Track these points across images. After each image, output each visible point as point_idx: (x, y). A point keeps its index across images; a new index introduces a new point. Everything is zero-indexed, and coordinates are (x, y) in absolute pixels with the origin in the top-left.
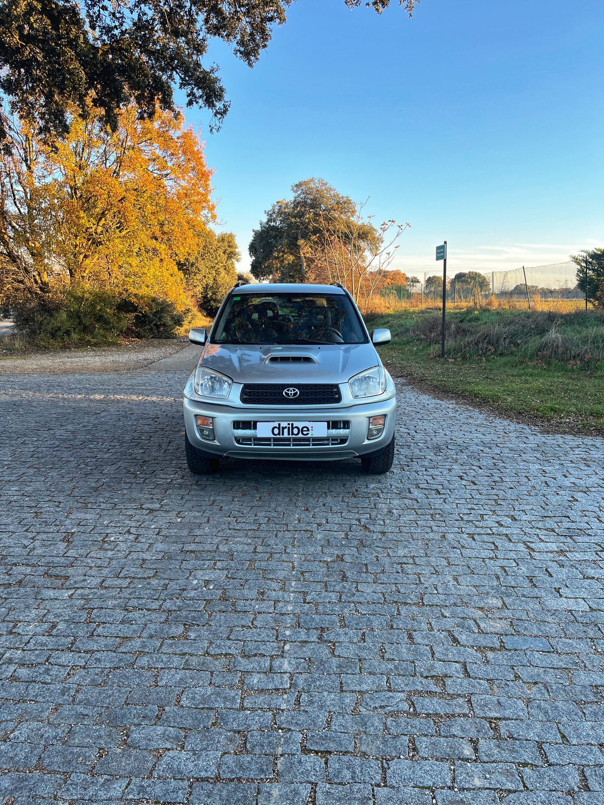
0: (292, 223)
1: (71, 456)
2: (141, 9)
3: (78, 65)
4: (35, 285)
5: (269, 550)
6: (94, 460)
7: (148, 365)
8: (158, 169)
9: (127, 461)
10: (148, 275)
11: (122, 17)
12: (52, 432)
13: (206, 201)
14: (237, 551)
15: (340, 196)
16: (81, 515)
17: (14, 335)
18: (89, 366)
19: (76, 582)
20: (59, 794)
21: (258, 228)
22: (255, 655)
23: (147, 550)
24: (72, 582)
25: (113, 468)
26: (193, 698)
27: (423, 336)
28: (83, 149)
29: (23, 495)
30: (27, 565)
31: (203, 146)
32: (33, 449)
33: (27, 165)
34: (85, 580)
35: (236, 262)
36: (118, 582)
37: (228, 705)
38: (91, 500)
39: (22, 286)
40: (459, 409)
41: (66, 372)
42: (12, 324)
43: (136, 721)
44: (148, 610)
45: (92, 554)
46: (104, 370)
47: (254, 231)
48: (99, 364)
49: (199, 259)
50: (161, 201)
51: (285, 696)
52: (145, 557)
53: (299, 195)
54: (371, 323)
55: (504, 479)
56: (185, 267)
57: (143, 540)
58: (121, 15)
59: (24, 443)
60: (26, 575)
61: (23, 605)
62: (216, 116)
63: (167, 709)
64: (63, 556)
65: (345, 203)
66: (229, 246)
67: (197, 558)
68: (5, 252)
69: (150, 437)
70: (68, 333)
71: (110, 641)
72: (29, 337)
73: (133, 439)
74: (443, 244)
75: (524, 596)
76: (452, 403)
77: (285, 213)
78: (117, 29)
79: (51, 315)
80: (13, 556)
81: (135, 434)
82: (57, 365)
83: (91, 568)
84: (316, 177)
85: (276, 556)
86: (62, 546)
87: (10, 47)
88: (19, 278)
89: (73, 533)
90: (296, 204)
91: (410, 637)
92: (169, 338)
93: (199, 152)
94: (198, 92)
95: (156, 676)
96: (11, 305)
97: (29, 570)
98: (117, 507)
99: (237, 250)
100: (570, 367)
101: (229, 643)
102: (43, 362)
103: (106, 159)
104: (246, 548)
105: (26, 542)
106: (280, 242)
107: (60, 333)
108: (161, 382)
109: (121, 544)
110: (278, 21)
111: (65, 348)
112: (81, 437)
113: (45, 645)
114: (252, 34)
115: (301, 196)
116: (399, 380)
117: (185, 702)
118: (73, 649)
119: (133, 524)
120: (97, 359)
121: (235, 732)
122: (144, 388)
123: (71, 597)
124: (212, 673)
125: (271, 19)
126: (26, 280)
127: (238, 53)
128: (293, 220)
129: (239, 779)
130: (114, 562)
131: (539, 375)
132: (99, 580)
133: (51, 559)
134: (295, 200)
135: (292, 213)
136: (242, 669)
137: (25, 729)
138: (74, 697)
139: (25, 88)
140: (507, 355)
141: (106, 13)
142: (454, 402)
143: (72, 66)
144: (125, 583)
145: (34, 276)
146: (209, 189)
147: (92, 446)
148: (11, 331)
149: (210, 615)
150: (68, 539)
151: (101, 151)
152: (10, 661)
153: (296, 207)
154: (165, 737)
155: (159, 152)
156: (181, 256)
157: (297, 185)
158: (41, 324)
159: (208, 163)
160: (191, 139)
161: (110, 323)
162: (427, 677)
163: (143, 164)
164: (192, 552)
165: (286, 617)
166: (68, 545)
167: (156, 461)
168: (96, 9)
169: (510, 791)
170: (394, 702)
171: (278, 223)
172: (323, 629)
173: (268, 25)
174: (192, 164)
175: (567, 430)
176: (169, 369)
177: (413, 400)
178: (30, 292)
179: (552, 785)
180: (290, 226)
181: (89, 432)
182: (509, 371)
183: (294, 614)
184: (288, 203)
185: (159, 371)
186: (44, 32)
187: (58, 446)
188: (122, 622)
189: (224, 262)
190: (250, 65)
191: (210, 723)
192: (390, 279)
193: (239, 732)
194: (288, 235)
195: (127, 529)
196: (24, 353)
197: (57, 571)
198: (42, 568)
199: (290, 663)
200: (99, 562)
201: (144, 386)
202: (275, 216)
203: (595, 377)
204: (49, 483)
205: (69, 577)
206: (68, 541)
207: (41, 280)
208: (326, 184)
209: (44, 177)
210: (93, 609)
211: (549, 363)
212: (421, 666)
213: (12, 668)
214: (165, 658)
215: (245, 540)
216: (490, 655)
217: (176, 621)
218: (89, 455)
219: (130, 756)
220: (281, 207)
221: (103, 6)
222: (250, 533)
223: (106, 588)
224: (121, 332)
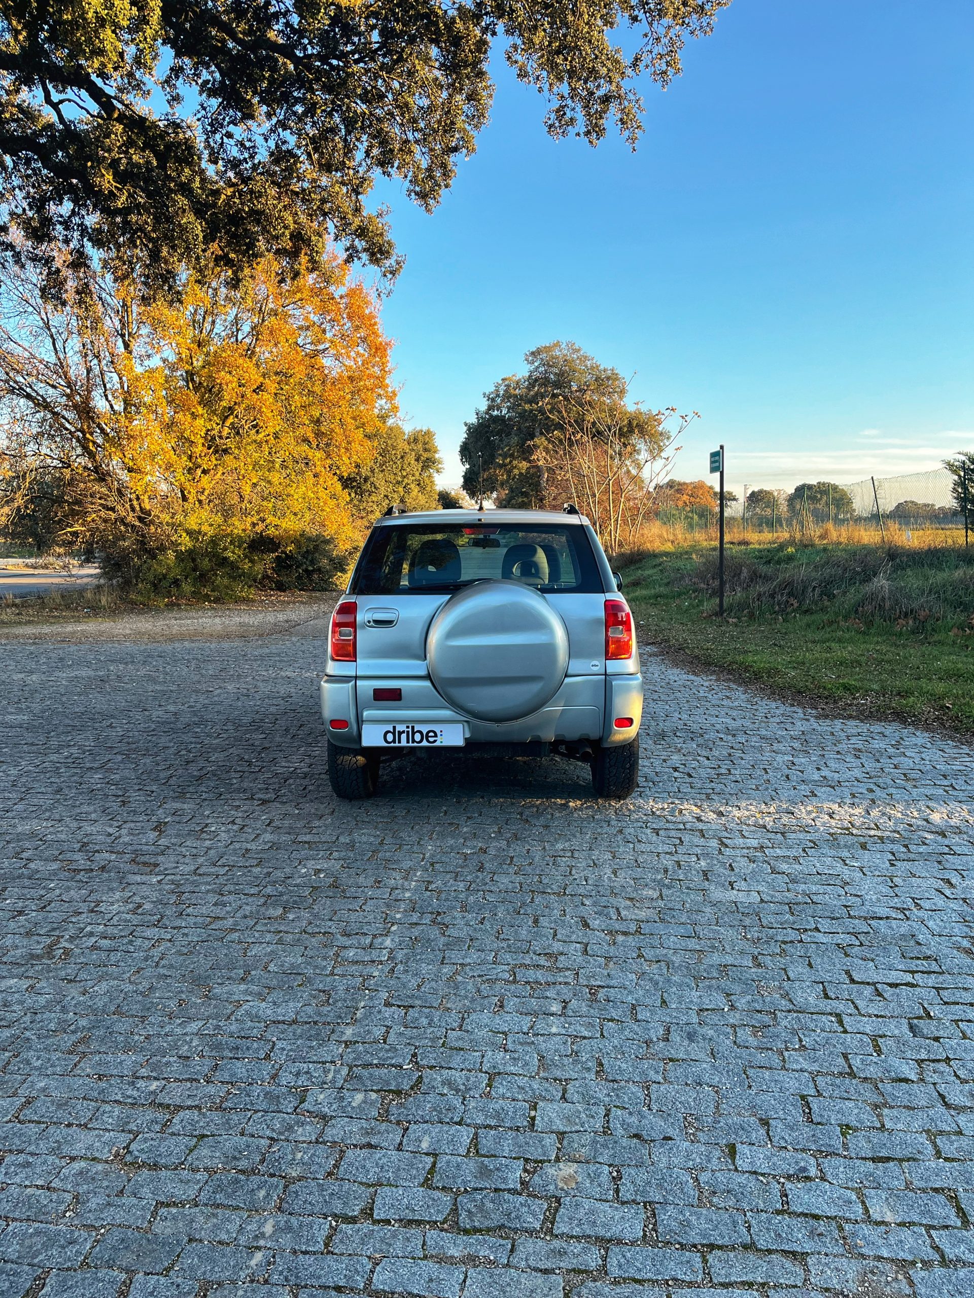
0: (526, 411)
1: (170, 742)
2: (279, 135)
3: (192, 218)
4: (131, 514)
5: (398, 842)
6: (199, 746)
7: (289, 629)
8: (311, 343)
9: (241, 747)
10: (296, 497)
11: (254, 147)
12: (147, 713)
13: (384, 387)
14: (360, 842)
15: (602, 367)
16: (177, 805)
17: (99, 587)
18: (205, 631)
19: (166, 869)
20: (136, 1030)
21: (473, 420)
22: (357, 934)
23: (253, 840)
24: (162, 869)
25: (222, 756)
26: (282, 966)
27: (702, 585)
28: (204, 318)
29: (108, 783)
30: (112, 852)
31: (378, 307)
32: (122, 733)
33: (124, 342)
34: (177, 867)
35: (435, 475)
36: (213, 870)
37: (318, 971)
38: (191, 789)
39: (113, 516)
40: (716, 688)
41: (171, 639)
42: (98, 571)
43: (219, 981)
44: (245, 894)
45: (188, 843)
46: (226, 636)
47: (466, 424)
48: (219, 628)
49: (377, 470)
50: (315, 389)
51: (380, 967)
52: (249, 847)
53: (537, 367)
54: (637, 566)
55: (733, 771)
56: (354, 484)
57: (250, 830)
58: (252, 144)
59: (110, 726)
60: (110, 861)
61: (106, 888)
62: (385, 276)
63: (253, 973)
64: (153, 844)
65: (608, 378)
66: (426, 450)
67: (310, 849)
68: (90, 465)
69: (277, 719)
70: (176, 583)
71: (200, 920)
72: (122, 589)
73: (253, 722)
74: (718, 449)
75: (688, 888)
76: (710, 680)
77: (516, 396)
78: (247, 163)
79: (154, 557)
80: (96, 844)
81: (257, 716)
82: (158, 630)
83: (185, 856)
84: (564, 341)
85: (405, 847)
86: (153, 835)
87: (100, 190)
88: (109, 504)
89: (166, 823)
90: (533, 382)
91: (536, 921)
92: (326, 590)
93: (371, 317)
94: (360, 244)
95: (246, 949)
96: (97, 543)
97: (113, 857)
98: (222, 797)
99: (437, 456)
100: (898, 629)
101: (330, 923)
102: (139, 625)
103: (238, 330)
104: (372, 839)
105: (111, 830)
106: (506, 441)
107: (165, 584)
108: (303, 652)
109: (223, 834)
110: (464, 151)
111: (171, 606)
112: (185, 719)
113: (129, 921)
114: (429, 169)
115: (541, 369)
116: (648, 649)
117: (272, 967)
118: (160, 925)
119: (240, 815)
120: (217, 620)
121: (320, 991)
122: (277, 658)
123: (159, 882)
124: (306, 948)
125: (455, 149)
126: (118, 507)
127: (413, 194)
128: (527, 407)
129: (315, 1023)
130: (212, 852)
131: (851, 641)
132: (193, 868)
133: (140, 847)
134: (530, 376)
135: (526, 396)
136: (339, 944)
137: (104, 986)
138: (157, 963)
139: (121, 239)
140: (816, 612)
141: (232, 142)
142: (714, 677)
143: (184, 220)
144: (222, 871)
145: (131, 500)
146: (387, 369)
147: (198, 730)
148: (95, 582)
149: (314, 900)
150: (159, 828)
151: (231, 318)
152: (91, 934)
153: (532, 386)
154: (246, 992)
155: (314, 318)
156: (343, 468)
157: (533, 353)
158: (138, 570)
159: (385, 331)
160: (359, 297)
161: (238, 568)
162: (540, 954)
163: (288, 337)
164: (306, 842)
165: (402, 902)
166: (160, 835)
167: (280, 748)
168: (218, 136)
169: (585, 1038)
170: (495, 972)
171: (504, 411)
172: (439, 914)
173: (452, 158)
174: (362, 333)
175: (854, 713)
176: (318, 634)
177: (656, 675)
178: (126, 525)
179: (631, 1036)
180: (523, 415)
181: (195, 714)
182: (810, 636)
183: (411, 901)
184: (520, 380)
185: (304, 637)
186: (147, 168)
187: (153, 730)
188: (215, 904)
189: (417, 474)
190: (428, 210)
191: (296, 984)
192: (688, 495)
193: (324, 991)
194: (519, 429)
195: (231, 819)
196: (114, 612)
197: (146, 859)
198: (128, 856)
199: (392, 940)
200: (195, 851)
201: (279, 656)
202: (499, 401)
203: (929, 643)
204: (140, 771)
205: (158, 865)
206: (160, 831)
207: (141, 507)
208: (579, 350)
209: (149, 356)
210: (184, 893)
211: (870, 624)
212: (537, 946)
213: (93, 939)
214: (257, 935)
215: (373, 832)
216: (620, 938)
217: (274, 905)
218: (194, 740)
219: (210, 1005)
220: (508, 386)
221: (227, 132)
222: (380, 825)
223: (200, 875)
224: (255, 581)
